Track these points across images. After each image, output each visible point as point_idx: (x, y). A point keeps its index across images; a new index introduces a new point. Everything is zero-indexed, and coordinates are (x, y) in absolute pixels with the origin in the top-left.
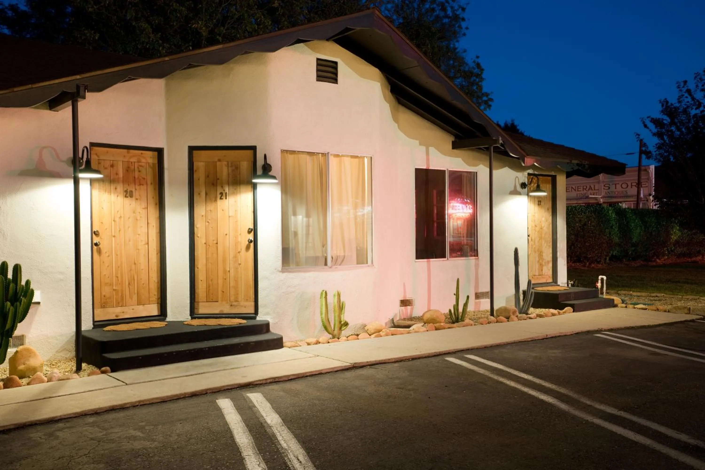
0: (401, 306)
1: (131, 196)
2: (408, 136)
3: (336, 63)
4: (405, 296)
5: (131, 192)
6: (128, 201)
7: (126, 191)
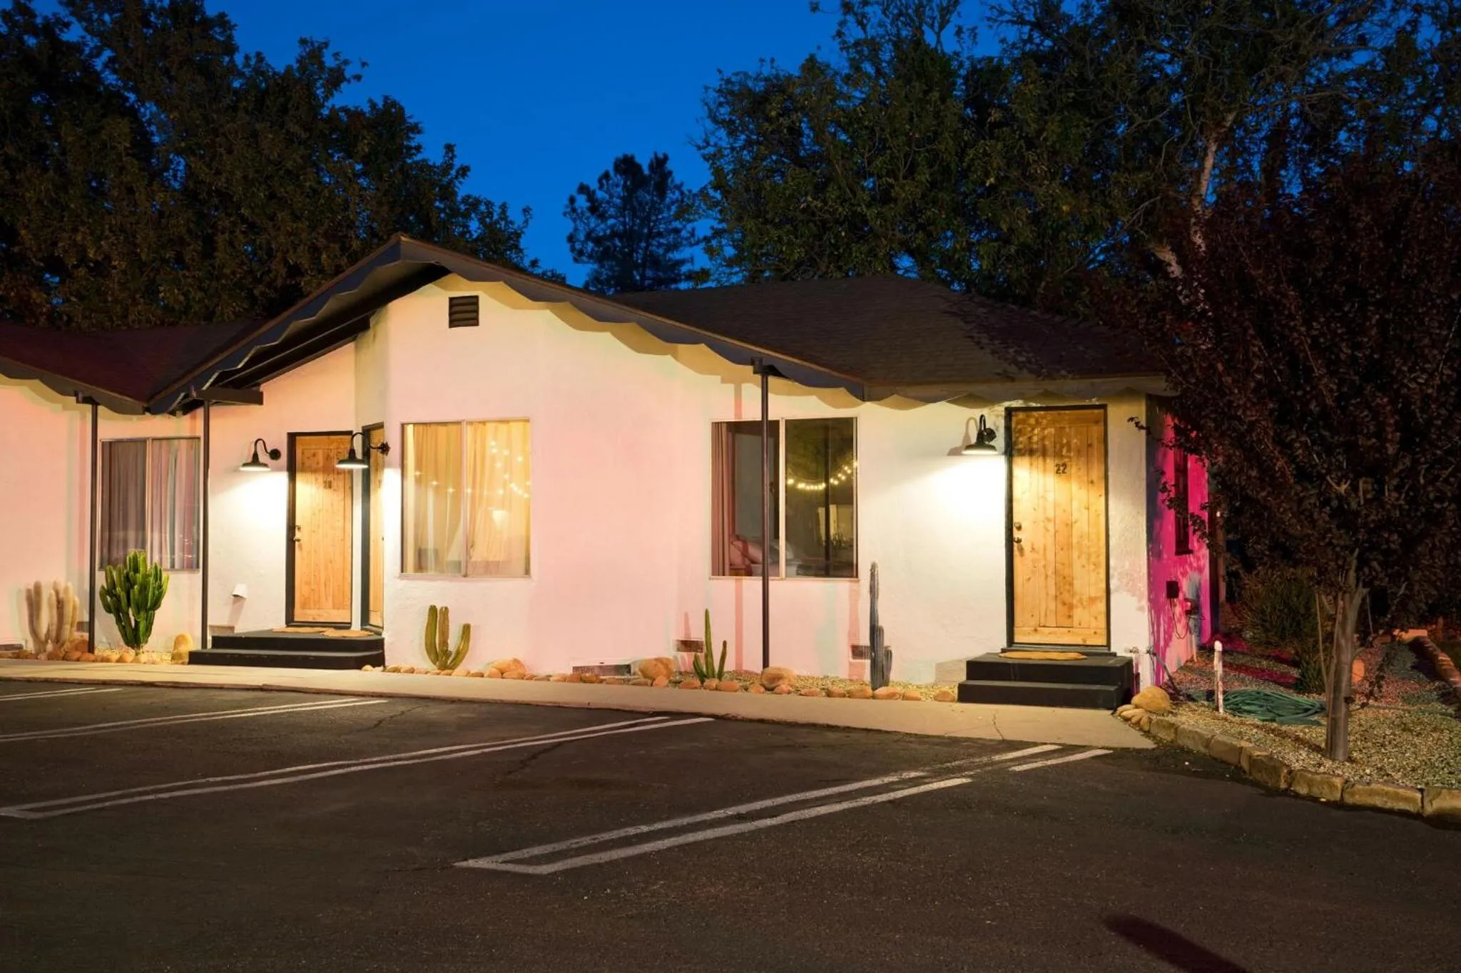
0: (679, 650)
1: (330, 487)
2: (701, 372)
3: (477, 297)
4: (687, 634)
5: (330, 482)
6: (328, 491)
7: (325, 482)
